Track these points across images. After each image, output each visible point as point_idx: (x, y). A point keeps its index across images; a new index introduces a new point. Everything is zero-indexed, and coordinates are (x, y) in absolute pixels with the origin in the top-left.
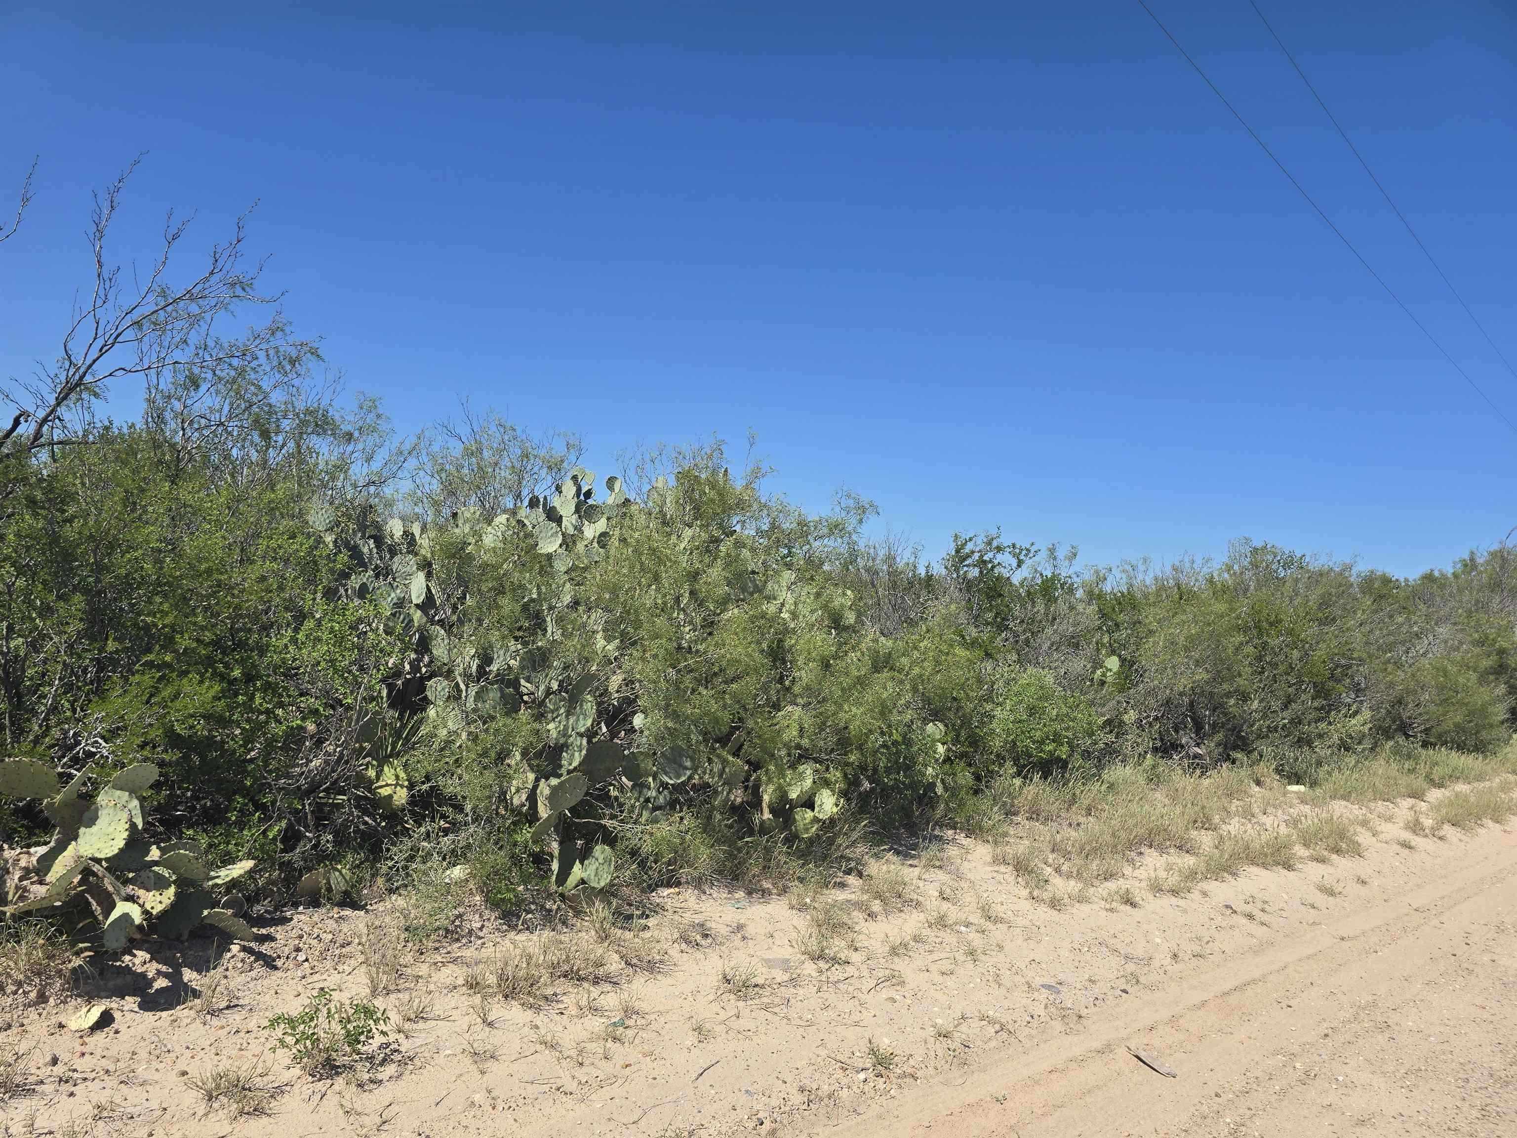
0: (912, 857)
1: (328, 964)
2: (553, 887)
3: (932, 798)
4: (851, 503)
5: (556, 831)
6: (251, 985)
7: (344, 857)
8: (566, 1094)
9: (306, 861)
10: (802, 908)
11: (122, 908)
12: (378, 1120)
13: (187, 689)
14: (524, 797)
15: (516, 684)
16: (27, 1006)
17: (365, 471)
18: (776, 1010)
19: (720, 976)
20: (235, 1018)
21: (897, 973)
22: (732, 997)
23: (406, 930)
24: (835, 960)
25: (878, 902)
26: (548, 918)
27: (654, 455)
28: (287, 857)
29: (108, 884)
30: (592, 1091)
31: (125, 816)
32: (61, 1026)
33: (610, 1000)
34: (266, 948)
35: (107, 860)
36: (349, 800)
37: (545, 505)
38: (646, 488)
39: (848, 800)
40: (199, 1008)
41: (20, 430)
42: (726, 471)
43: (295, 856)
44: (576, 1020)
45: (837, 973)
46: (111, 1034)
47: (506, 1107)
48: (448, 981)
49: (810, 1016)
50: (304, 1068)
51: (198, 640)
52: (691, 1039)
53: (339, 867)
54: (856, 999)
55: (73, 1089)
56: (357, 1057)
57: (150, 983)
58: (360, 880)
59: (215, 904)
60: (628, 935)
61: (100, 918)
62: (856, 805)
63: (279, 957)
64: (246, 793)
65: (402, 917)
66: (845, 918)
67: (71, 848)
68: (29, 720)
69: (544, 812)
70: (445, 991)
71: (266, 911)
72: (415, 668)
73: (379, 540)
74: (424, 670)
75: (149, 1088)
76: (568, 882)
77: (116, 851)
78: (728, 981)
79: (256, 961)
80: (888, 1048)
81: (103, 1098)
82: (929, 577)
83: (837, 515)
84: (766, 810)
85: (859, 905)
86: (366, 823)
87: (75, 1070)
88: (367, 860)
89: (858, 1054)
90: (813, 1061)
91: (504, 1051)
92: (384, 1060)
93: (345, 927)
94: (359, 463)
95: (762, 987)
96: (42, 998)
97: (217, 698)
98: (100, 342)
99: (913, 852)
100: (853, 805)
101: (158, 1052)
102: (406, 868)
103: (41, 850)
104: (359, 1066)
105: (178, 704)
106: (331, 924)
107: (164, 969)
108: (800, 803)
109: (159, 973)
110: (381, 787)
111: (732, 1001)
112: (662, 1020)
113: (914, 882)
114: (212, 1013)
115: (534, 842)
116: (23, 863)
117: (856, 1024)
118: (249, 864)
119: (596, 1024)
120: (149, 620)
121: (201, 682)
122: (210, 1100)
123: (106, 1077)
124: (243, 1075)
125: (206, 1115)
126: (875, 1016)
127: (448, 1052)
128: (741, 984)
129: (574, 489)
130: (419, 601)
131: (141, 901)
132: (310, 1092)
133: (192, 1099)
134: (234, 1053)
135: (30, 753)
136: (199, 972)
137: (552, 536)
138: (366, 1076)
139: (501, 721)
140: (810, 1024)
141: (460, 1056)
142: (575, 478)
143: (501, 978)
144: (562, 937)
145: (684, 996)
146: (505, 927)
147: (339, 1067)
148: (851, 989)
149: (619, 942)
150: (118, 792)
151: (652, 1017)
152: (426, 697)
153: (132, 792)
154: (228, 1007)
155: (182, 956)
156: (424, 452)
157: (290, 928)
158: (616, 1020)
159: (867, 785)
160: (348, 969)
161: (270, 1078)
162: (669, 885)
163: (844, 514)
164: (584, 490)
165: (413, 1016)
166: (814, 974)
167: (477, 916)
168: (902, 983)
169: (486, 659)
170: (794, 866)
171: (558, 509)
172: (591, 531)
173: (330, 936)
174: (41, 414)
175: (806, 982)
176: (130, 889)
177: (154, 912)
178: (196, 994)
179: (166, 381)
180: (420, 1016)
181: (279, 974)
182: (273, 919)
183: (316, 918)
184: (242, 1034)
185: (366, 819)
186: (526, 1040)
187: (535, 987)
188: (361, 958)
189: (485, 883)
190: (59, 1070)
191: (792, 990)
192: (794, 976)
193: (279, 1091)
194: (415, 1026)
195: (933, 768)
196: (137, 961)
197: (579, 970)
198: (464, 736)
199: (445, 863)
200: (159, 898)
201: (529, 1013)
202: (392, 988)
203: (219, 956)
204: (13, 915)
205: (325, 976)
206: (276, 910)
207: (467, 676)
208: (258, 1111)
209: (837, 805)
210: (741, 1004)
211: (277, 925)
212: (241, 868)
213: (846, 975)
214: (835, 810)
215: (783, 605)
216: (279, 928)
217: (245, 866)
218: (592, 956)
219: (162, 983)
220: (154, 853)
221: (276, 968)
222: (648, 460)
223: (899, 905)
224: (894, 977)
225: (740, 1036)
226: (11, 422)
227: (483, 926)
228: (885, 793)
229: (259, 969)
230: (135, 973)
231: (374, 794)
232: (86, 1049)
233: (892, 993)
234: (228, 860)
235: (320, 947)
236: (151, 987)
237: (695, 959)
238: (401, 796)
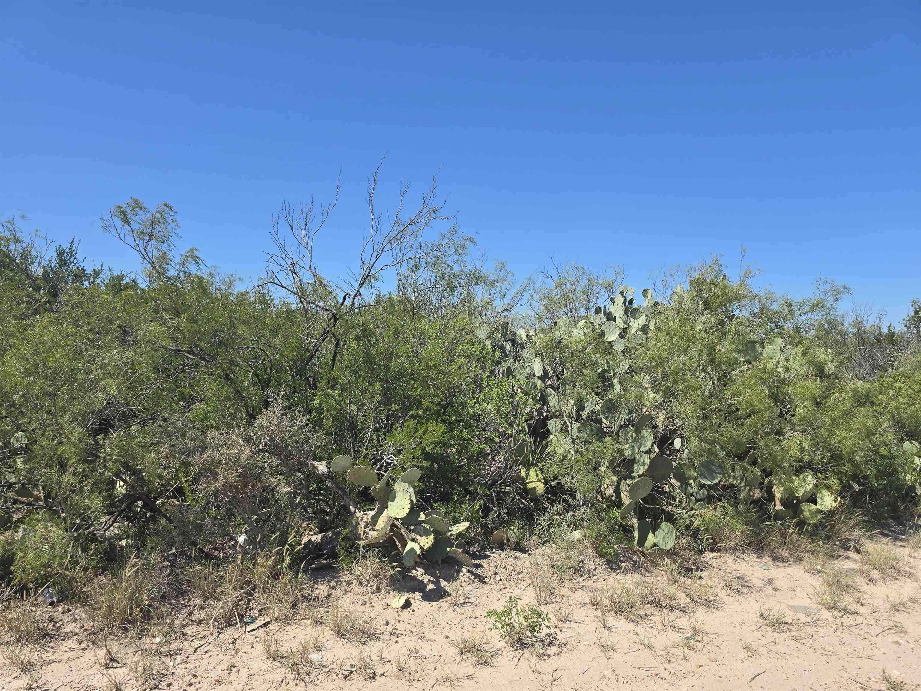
0: (901, 540)
1: (512, 583)
2: (637, 547)
3: (913, 497)
4: (828, 287)
5: (634, 512)
6: (474, 592)
7: (513, 522)
8: (662, 678)
9: (494, 523)
10: (814, 572)
11: (410, 545)
12: (551, 678)
13: (430, 428)
14: (612, 491)
15: (600, 422)
16: (373, 593)
17: (502, 304)
18: (804, 641)
19: (759, 615)
20: (468, 609)
21: (899, 625)
22: (769, 629)
23: (553, 567)
24: (846, 611)
25: (876, 571)
26: (636, 567)
27: (672, 272)
28: (484, 521)
29: (403, 531)
30: (679, 679)
31: (408, 496)
32: (388, 605)
33: (683, 622)
34: (479, 571)
35: (401, 519)
36: (513, 490)
37: (605, 311)
38: (669, 292)
39: (844, 497)
40: (450, 602)
41: (346, 302)
42: (724, 276)
43: (488, 520)
44: (662, 632)
45: (848, 620)
46: (411, 612)
47: (625, 681)
48: (580, 600)
49: (831, 649)
50: (507, 642)
51: (432, 402)
52: (743, 654)
53: (512, 528)
54: (866, 640)
55: (397, 639)
56: (535, 640)
57: (425, 586)
58: (524, 536)
59: (452, 545)
60: (689, 581)
61: (401, 549)
62: (850, 501)
63: (486, 577)
64: (461, 484)
65: (549, 559)
66: (850, 582)
67: (385, 512)
68: (360, 447)
69: (626, 499)
70: (579, 606)
71: (477, 551)
72: (540, 413)
73: (514, 342)
74: (545, 414)
75: (431, 643)
76: (646, 545)
77: (406, 515)
78: (765, 618)
79: (475, 578)
80: (899, 678)
81: (411, 645)
82: (893, 334)
83: (819, 297)
84: (778, 503)
85: (861, 572)
86: (523, 503)
87: (397, 629)
88: (526, 525)
89: (873, 679)
90: (837, 680)
91: (619, 647)
92: (550, 643)
93: (519, 563)
94: (499, 299)
95: (791, 624)
96: (378, 590)
97: (444, 433)
98: (375, 253)
99: (904, 537)
100: (847, 502)
101: (433, 624)
102: (548, 531)
103: (372, 513)
104: (536, 644)
105: (427, 436)
106: (511, 561)
107: (432, 579)
108: (805, 500)
109: (429, 580)
110: (529, 483)
111: (770, 632)
112: (720, 639)
113: (906, 558)
114: (457, 605)
115: (622, 519)
116: (365, 520)
117: (870, 658)
118: (467, 524)
119: (676, 637)
120: (409, 393)
121: (436, 425)
122: (462, 654)
123: (411, 635)
124: (477, 641)
125: (461, 662)
126: (884, 654)
127: (586, 643)
128: (774, 621)
129: (622, 300)
130: (539, 375)
131: (418, 542)
132: (512, 656)
133: (453, 651)
134: (470, 629)
135: (363, 463)
136: (449, 582)
137: (613, 329)
138: (541, 651)
139: (595, 445)
140: (832, 654)
141: (593, 646)
142: (622, 293)
143: (612, 600)
144: (646, 579)
145: (733, 625)
146: (609, 570)
147: (526, 644)
148: (862, 632)
149: (683, 585)
150: (403, 484)
151: (713, 636)
152: (548, 430)
153: (410, 483)
154: (464, 603)
155: (440, 572)
156: (532, 288)
157: (490, 561)
158: (689, 635)
159: (856, 487)
160: (523, 588)
161: (490, 645)
162: (712, 550)
163: (822, 296)
164: (628, 299)
165: (563, 619)
166: (831, 619)
167: (592, 562)
168: (905, 632)
169: (581, 407)
170: (805, 542)
171: (613, 312)
172: (636, 324)
173: (511, 567)
174: (353, 294)
175: (825, 624)
176: (413, 535)
177: (425, 548)
178: (449, 594)
179: (405, 269)
180: (566, 619)
181: (487, 586)
182: (480, 555)
183: (503, 556)
184: (473, 619)
185: (523, 501)
186: (631, 641)
187: (633, 609)
188: (530, 582)
189: (594, 542)
190: (390, 628)
191: (814, 629)
192: (814, 619)
193: (496, 653)
194: (564, 625)
195: (912, 475)
196: (419, 573)
197: (660, 601)
198: (572, 452)
199: (570, 529)
200: (426, 540)
201: (632, 625)
202: (549, 600)
203: (458, 575)
204: (363, 547)
205: (511, 590)
206: (481, 550)
207: (570, 417)
208: (486, 664)
209: (835, 502)
210: (776, 634)
211: (483, 559)
212: (463, 526)
213: (857, 622)
214: (834, 505)
215: (778, 362)
216: (484, 561)
217: (465, 525)
218: (668, 593)
219: (431, 586)
220: (422, 517)
221: (485, 583)
222: (668, 276)
223: (895, 575)
224: (897, 627)
225: (778, 656)
226: (342, 299)
227: (596, 569)
228: (874, 494)
229: (477, 583)
230: (418, 580)
231: (526, 487)
232: (401, 619)
233: (897, 638)
234: (456, 521)
235: (507, 573)
236: (426, 588)
237: (738, 601)
238: (541, 488)
